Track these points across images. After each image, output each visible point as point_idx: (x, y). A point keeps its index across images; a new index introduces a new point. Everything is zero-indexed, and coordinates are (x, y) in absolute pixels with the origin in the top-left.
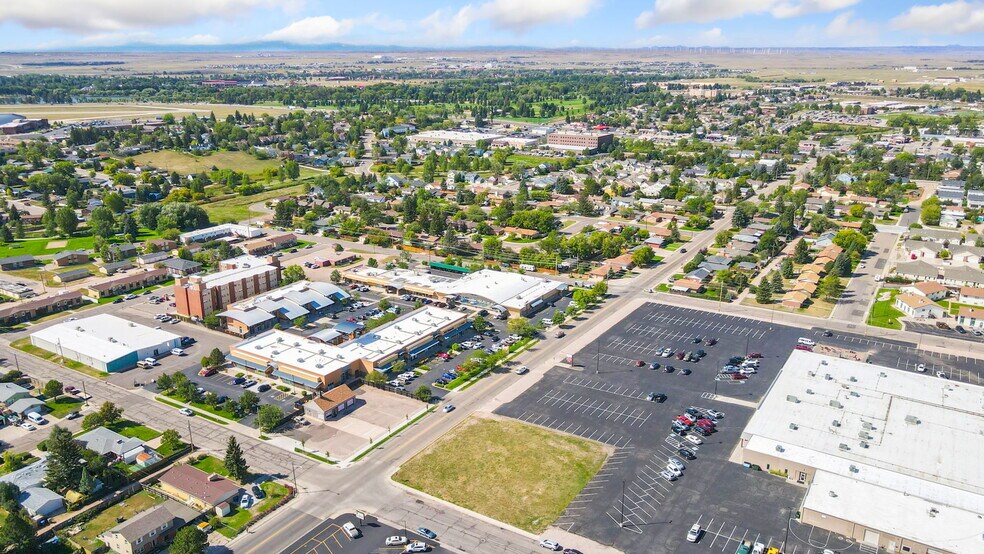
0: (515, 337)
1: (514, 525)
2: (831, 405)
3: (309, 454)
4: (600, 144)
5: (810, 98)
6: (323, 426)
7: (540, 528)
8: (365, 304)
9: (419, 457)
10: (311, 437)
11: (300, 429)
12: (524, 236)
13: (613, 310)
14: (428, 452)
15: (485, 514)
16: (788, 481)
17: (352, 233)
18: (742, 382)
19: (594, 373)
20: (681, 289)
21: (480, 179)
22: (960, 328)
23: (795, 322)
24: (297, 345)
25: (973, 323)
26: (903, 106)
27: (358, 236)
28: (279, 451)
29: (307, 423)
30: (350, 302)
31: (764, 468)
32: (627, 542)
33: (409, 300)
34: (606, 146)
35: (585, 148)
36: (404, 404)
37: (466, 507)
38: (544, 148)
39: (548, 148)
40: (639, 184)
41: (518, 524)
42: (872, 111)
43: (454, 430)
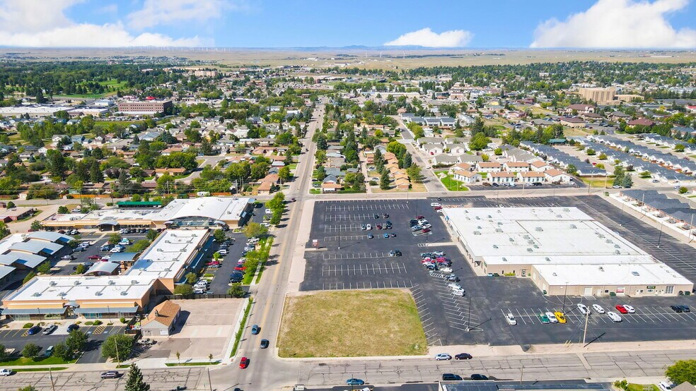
0: (253, 239)
1: (405, 354)
2: (497, 231)
3: (185, 364)
4: (165, 109)
5: (277, 75)
6: (171, 341)
7: (423, 351)
8: (91, 243)
9: (282, 335)
10: (170, 351)
11: (151, 349)
12: (176, 174)
13: (300, 210)
14: (286, 330)
15: (378, 355)
16: (517, 277)
17: (8, 191)
18: (430, 233)
19: (336, 250)
20: (331, 189)
21: (87, 139)
22: (494, 184)
23: (414, 197)
24: (78, 284)
25: (499, 180)
26: (334, 78)
27: (17, 193)
28: (155, 371)
29: (154, 343)
30: (75, 245)
31: (500, 274)
32: (483, 339)
33: (129, 232)
34: (169, 110)
35: (156, 112)
36: (224, 304)
37: (359, 355)
38: (119, 115)
39: (122, 115)
40: (224, 131)
41: (406, 353)
42: (319, 81)
43: (286, 309)
